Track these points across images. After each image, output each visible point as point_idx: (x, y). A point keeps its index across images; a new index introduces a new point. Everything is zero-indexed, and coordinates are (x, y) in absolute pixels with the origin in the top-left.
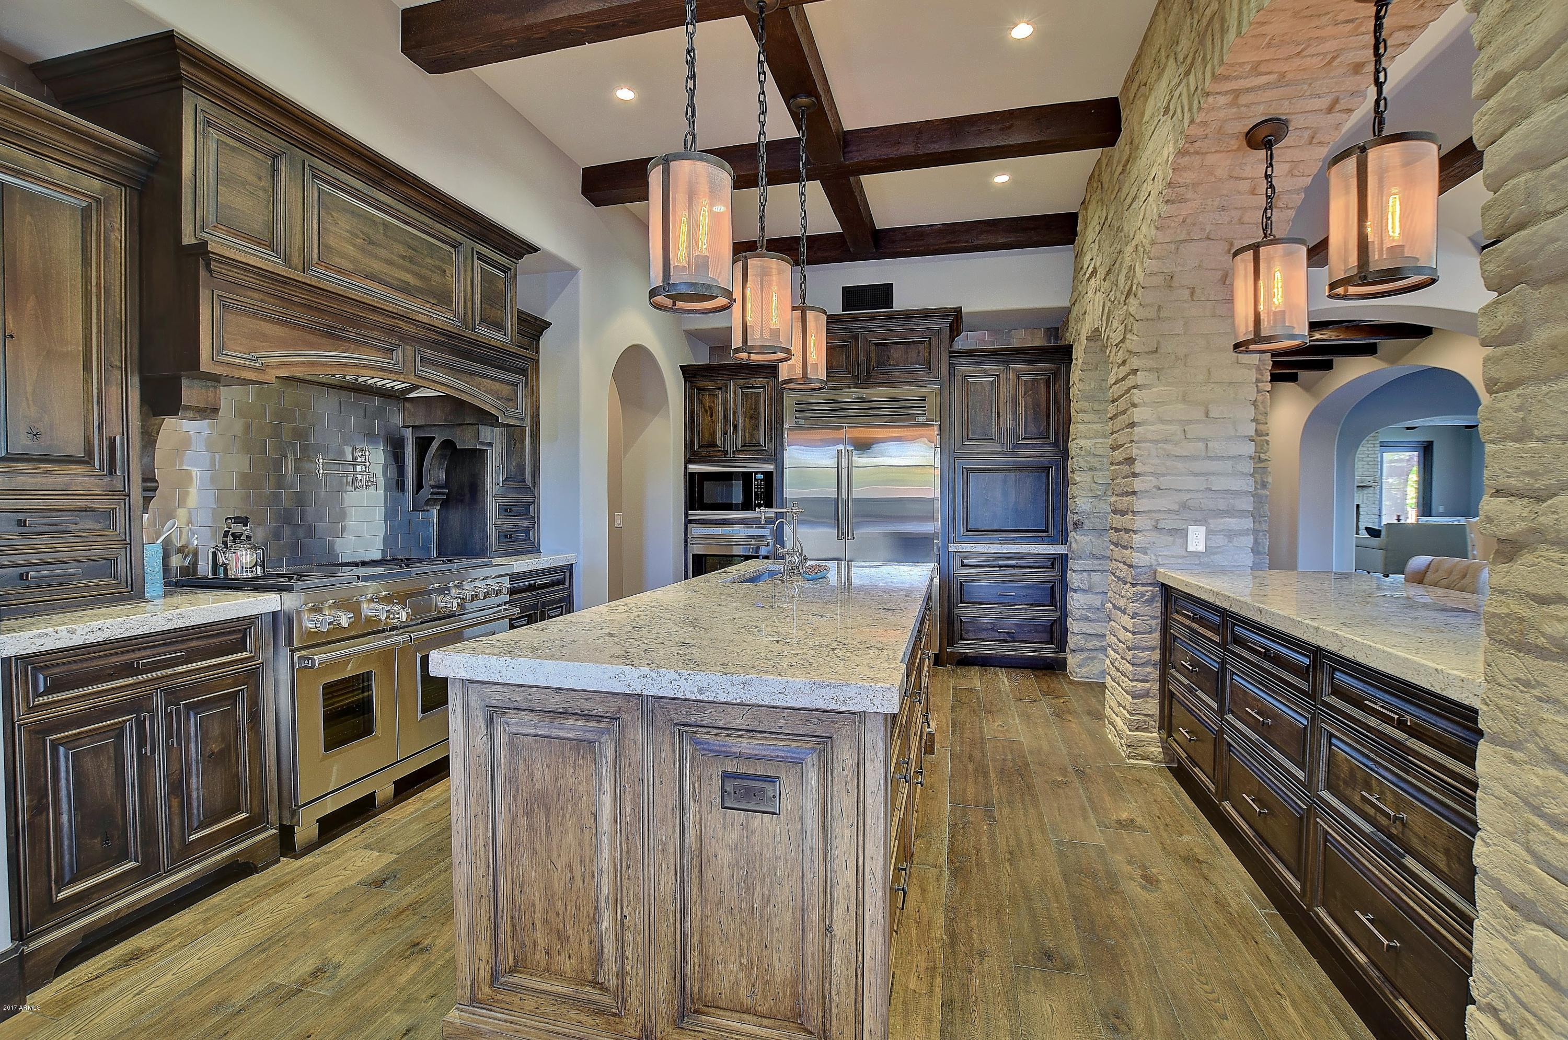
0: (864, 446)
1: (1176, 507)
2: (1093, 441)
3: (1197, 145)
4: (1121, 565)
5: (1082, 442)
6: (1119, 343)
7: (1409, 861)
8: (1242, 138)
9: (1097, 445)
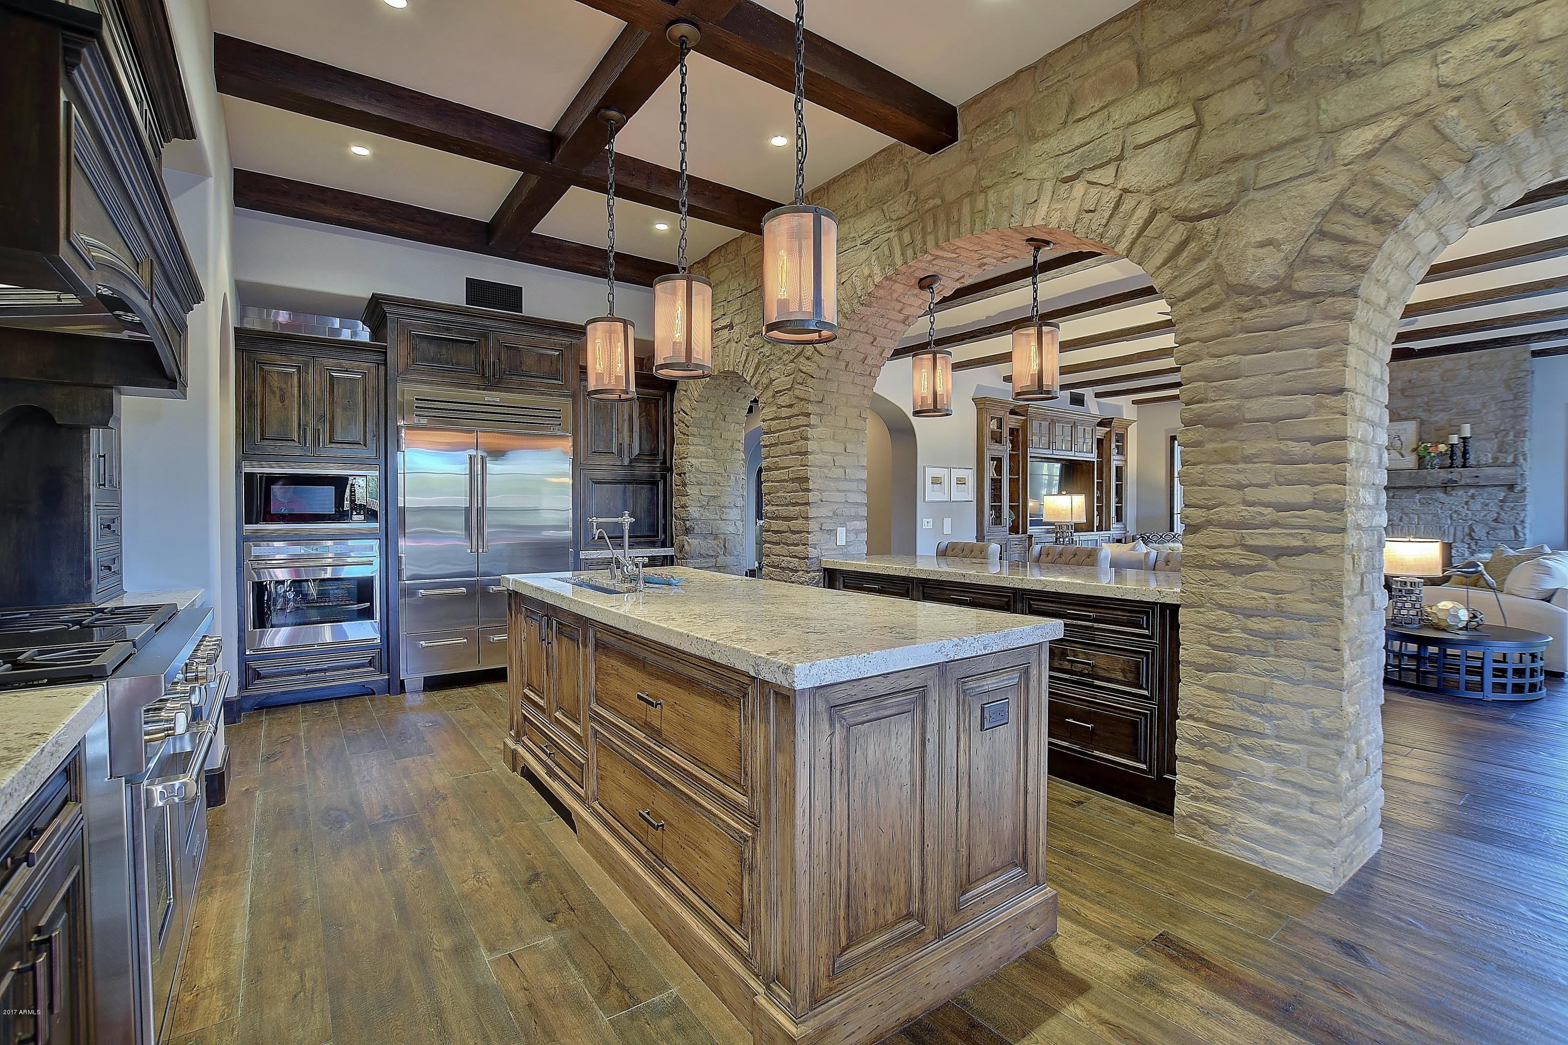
0: (498, 454)
1: (831, 514)
2: (700, 460)
3: (898, 276)
4: (788, 558)
5: (693, 461)
6: (784, 390)
7: (1097, 683)
8: (918, 281)
9: (703, 464)
